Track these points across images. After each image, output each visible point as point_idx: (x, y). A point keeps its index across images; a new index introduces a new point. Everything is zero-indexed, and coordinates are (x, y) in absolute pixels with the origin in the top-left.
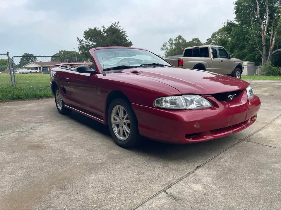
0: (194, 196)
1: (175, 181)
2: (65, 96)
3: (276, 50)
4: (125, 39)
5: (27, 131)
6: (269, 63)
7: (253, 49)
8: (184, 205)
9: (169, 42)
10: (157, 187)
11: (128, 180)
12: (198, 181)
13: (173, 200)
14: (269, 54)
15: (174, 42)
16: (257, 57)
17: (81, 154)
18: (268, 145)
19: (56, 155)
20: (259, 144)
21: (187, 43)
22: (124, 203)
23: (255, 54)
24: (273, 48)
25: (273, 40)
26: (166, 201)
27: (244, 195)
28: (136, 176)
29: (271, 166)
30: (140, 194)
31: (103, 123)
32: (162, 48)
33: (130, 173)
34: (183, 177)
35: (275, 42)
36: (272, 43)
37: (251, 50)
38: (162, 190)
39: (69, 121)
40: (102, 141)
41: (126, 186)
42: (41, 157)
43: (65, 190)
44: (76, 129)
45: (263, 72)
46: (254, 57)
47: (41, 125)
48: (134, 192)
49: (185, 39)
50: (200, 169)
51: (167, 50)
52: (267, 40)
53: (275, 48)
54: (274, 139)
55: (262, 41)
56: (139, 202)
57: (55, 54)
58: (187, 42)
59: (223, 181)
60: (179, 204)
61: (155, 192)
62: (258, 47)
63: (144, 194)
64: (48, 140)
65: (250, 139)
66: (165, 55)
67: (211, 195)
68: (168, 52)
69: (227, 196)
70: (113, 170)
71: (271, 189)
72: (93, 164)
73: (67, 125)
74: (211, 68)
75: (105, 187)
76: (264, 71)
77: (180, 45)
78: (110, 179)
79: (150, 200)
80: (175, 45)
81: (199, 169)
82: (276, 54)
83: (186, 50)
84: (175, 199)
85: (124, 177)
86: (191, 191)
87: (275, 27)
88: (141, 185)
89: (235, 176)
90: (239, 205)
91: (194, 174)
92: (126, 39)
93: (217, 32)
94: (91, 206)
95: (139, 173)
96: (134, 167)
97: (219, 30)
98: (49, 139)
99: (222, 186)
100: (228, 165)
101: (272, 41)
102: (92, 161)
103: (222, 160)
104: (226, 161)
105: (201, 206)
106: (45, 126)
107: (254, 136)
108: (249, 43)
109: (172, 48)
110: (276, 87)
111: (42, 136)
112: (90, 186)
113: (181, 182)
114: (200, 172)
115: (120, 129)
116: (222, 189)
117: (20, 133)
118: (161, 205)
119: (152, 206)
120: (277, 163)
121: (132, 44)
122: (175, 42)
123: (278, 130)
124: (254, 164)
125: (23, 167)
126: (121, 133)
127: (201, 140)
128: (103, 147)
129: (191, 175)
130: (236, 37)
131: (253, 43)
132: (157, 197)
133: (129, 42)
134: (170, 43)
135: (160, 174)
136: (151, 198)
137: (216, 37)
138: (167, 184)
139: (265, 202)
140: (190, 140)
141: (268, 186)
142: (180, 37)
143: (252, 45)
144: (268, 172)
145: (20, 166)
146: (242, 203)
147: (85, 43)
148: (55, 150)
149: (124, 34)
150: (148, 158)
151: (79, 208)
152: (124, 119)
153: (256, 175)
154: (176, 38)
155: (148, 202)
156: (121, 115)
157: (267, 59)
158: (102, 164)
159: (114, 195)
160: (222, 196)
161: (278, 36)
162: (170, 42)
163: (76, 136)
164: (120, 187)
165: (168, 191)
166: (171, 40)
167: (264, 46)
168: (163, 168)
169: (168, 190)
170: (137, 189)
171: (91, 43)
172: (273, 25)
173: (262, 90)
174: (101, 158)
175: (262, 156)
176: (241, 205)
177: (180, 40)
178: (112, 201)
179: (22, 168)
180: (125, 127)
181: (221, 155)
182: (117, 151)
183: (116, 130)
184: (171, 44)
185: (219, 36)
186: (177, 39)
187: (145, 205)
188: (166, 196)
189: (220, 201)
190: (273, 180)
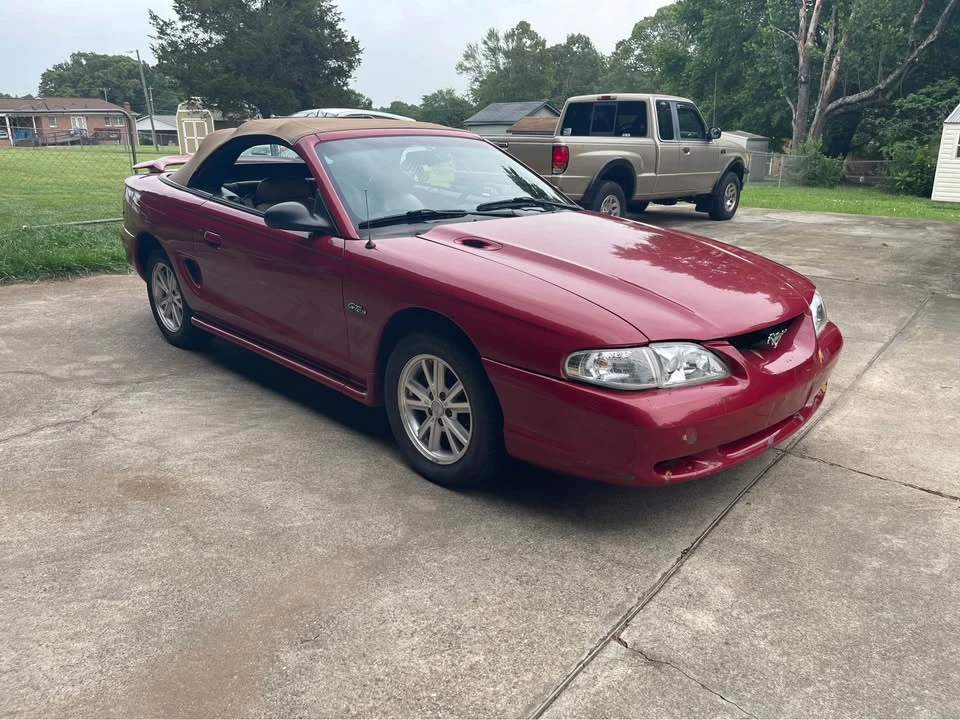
0: (702, 649)
1: (635, 601)
2: (198, 290)
3: (840, 101)
4: (332, 26)
5: (84, 420)
6: (814, 142)
7: (765, 93)
8: (681, 680)
9: (485, 43)
10: (593, 627)
11: (500, 603)
12: (697, 600)
13: (649, 664)
14: (818, 111)
15: (502, 44)
16: (777, 117)
17: (318, 514)
18: (858, 469)
19: (237, 519)
20: (832, 465)
21: (549, 50)
22: (517, 683)
23: (773, 111)
24: (829, 93)
25: (834, 63)
26: (630, 671)
27: (828, 640)
28: (518, 589)
29: (879, 543)
30: (550, 652)
31: (366, 401)
32: (460, 66)
33: (497, 580)
34: (654, 587)
35: (839, 73)
36: (828, 75)
37: (761, 93)
38: (609, 634)
39: (218, 377)
40: (364, 461)
41: (502, 627)
42: (186, 527)
43: (321, 646)
44: (256, 411)
45: (794, 174)
46: (769, 119)
47: (124, 396)
48: (531, 644)
49: (542, 35)
50: (694, 558)
51: (480, 72)
52: (815, 65)
53: (836, 92)
54: (870, 446)
55: (797, 64)
56: (556, 676)
57: (56, 68)
58: (548, 46)
59: (764, 595)
60: (667, 677)
61: (590, 642)
62: (785, 88)
63: (563, 650)
64: (179, 458)
65: (805, 449)
66: (472, 89)
67: (745, 644)
68: (480, 79)
69: (785, 645)
70: (441, 569)
71: (891, 616)
72: (370, 549)
73: (217, 397)
74: (653, 174)
75: (439, 631)
76: (797, 171)
77: (523, 55)
78: (445, 601)
79: (585, 669)
80: (507, 54)
81: (691, 560)
82: (836, 112)
83: (572, 106)
84: (653, 661)
85: (483, 593)
86: (688, 635)
87: (843, 18)
88: (544, 621)
89: (791, 577)
90: (822, 672)
91: (682, 576)
92: (338, 27)
93: (650, 18)
94: (424, 698)
95: (524, 579)
96: (502, 559)
97: (659, 10)
98: (182, 454)
99: (764, 613)
100: (764, 540)
101: (829, 68)
102: (360, 539)
103: (747, 526)
104: (757, 530)
105: (725, 678)
106: (138, 397)
107: (816, 437)
108: (756, 69)
109: (497, 68)
110: (847, 246)
111: (151, 443)
112: (393, 627)
113: (652, 605)
114: (697, 569)
115: (429, 428)
116: (769, 623)
117: (62, 429)
118: (620, 683)
119: (596, 687)
120: (893, 532)
121: (361, 47)
122: (505, 47)
123: (876, 414)
124: (833, 535)
125: (142, 568)
126: (435, 438)
127: (695, 474)
128: (377, 485)
129: (675, 581)
130: (716, 45)
131: (770, 71)
132: (602, 659)
133: (348, 40)
134: (490, 49)
135: (585, 580)
136: (587, 663)
137: (647, 36)
138: (617, 614)
139: (883, 659)
140: (668, 476)
141: (882, 609)
142: (524, 27)
143: (763, 76)
144: (876, 564)
145: (131, 566)
146: (828, 664)
147: (179, 33)
148: (220, 498)
149: (329, 10)
150: (532, 522)
151: (388, 703)
152: (449, 399)
153: (846, 574)
154: (509, 30)
155: (581, 677)
156: (436, 384)
157: (808, 130)
158: (397, 548)
159: (477, 658)
160: (772, 644)
161: (850, 51)
162: (491, 44)
163: (268, 441)
164: (482, 629)
165: (624, 636)
166: (492, 35)
167: (801, 82)
168: (587, 559)
169: (625, 633)
170: (535, 635)
171: (203, 36)
172: (836, 14)
173: (809, 256)
174: (387, 528)
175: (849, 506)
176: (828, 671)
177: (524, 40)
178: (477, 676)
179: (142, 572)
180: (451, 425)
181: (740, 508)
182: (426, 499)
183: (414, 429)
184: (494, 51)
185: (656, 33)
186: (514, 34)
187: (578, 687)
188: (626, 655)
189: (771, 661)
190: (891, 587)
